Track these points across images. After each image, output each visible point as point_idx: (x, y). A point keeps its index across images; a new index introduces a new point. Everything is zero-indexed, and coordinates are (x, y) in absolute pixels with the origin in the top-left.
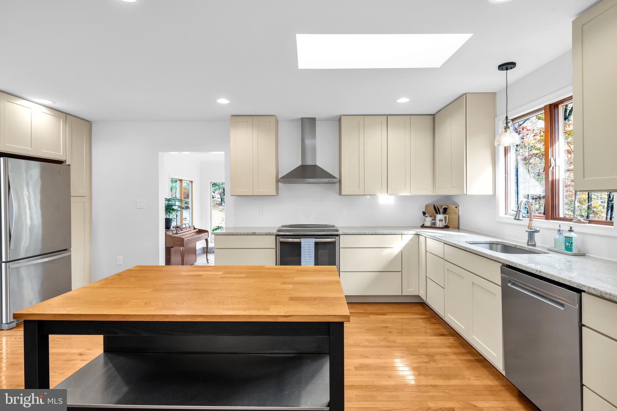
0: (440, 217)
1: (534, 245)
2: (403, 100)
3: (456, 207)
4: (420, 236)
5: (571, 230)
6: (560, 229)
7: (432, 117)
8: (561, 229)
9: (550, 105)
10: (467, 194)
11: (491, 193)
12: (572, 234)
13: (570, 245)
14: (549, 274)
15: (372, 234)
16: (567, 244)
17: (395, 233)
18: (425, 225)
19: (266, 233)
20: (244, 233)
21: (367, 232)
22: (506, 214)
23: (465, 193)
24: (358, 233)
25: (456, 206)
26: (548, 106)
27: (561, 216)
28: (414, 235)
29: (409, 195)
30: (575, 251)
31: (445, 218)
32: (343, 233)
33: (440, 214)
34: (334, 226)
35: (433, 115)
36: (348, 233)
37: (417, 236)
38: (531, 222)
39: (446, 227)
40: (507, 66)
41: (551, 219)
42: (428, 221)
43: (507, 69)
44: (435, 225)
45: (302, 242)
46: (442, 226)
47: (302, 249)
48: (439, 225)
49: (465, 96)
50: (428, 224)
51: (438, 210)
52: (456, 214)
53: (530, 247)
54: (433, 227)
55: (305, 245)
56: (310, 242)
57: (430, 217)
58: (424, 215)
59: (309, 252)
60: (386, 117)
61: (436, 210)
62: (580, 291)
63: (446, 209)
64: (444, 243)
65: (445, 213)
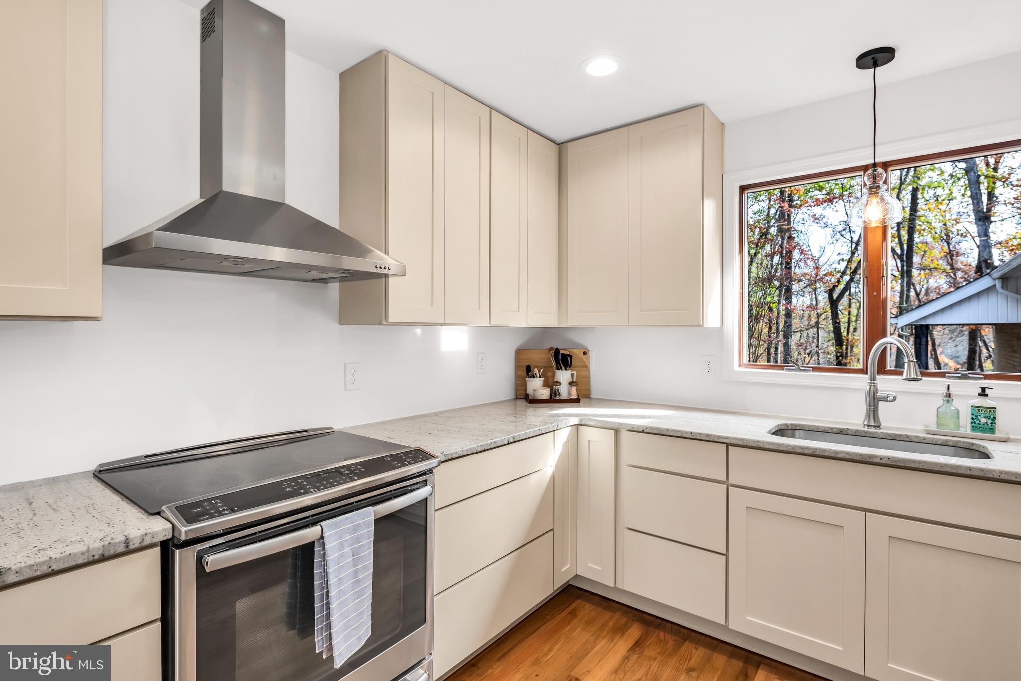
0: (564, 376)
1: (879, 427)
3: (585, 353)
4: (580, 427)
5: (983, 394)
6: (950, 392)
8: (953, 392)
10: (705, 325)
12: (987, 402)
13: (986, 421)
15: (509, 443)
16: (980, 420)
17: (547, 431)
22: (740, 365)
23: (701, 324)
24: (479, 449)
25: (585, 350)
28: (570, 427)
31: (573, 376)
32: (445, 459)
33: (562, 370)
35: (561, 146)
36: (456, 453)
37: (575, 429)
38: (873, 381)
40: (877, 56)
43: (876, 65)
44: (560, 395)
45: (326, 540)
46: (574, 396)
47: (325, 571)
48: (570, 394)
49: (702, 108)
50: (545, 393)
51: (563, 360)
52: (586, 366)
53: (872, 430)
54: (555, 399)
55: (341, 546)
56: (359, 525)
57: (540, 377)
58: (528, 374)
59: (356, 573)
60: (488, 108)
61: (558, 361)
63: (570, 357)
64: (729, 445)
65: (570, 365)
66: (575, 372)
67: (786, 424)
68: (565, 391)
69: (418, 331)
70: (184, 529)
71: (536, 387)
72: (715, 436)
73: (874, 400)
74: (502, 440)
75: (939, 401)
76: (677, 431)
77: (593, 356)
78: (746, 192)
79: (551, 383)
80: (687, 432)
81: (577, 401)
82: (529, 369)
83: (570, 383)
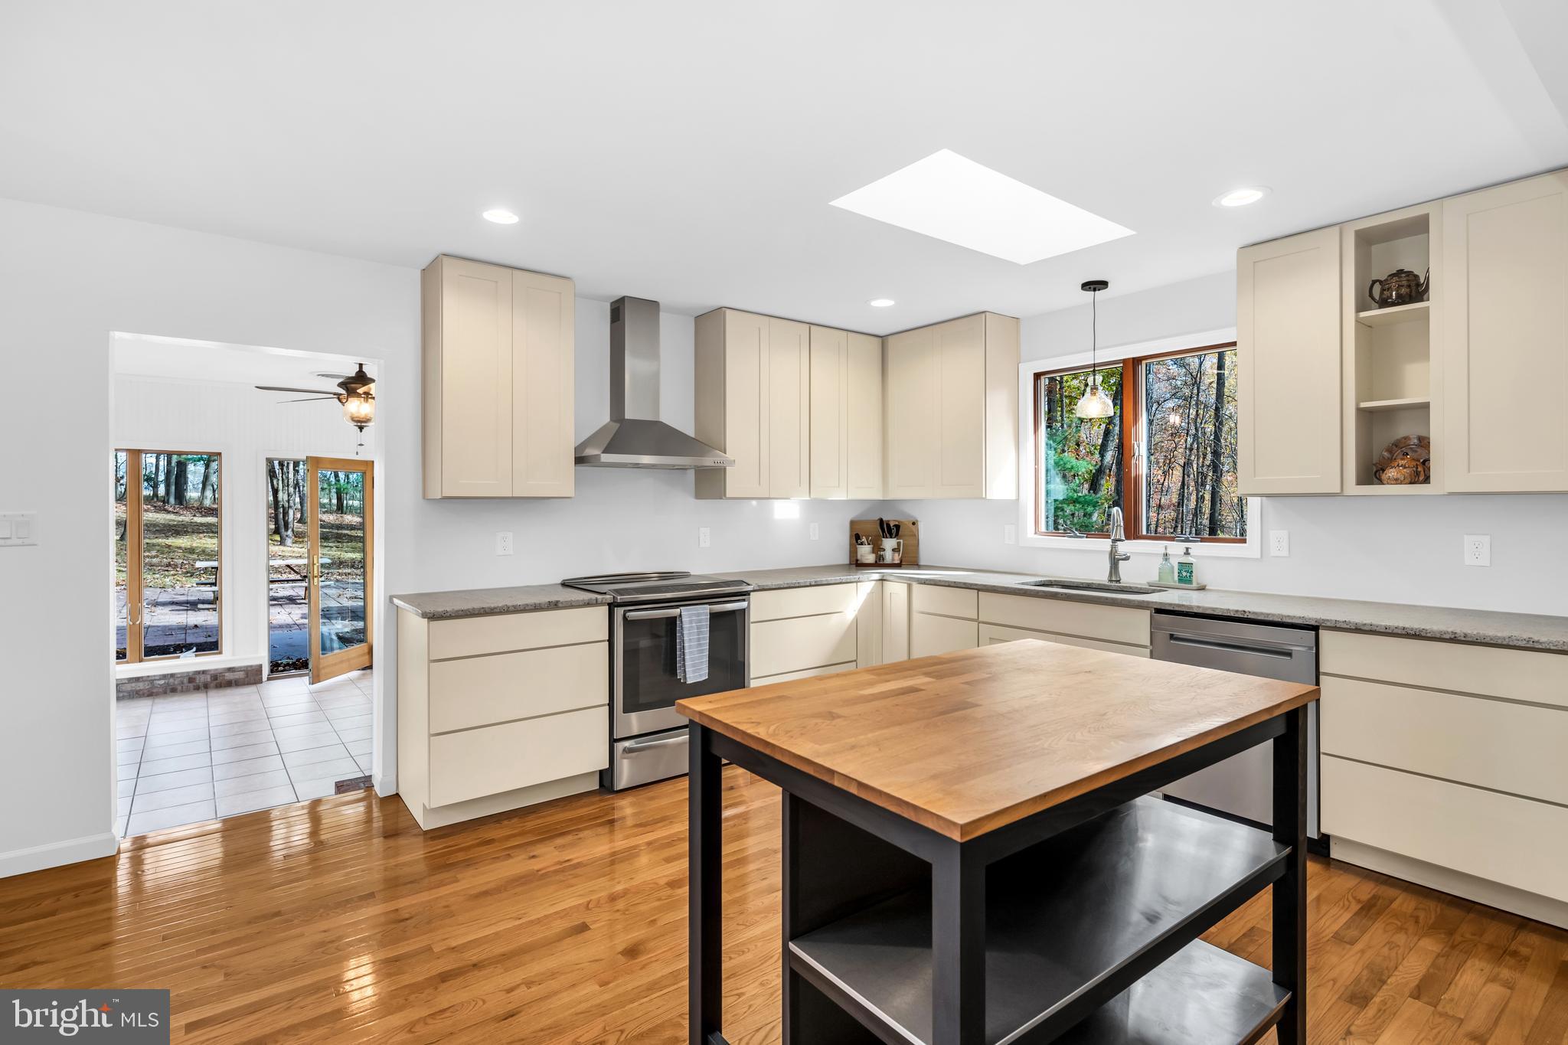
0: (889, 544)
1: (1119, 581)
2: (882, 303)
3: (913, 523)
4: (885, 582)
5: (1187, 553)
6: (1167, 552)
8: (1169, 552)
9: (1134, 359)
10: (988, 498)
11: (1014, 496)
12: (1189, 559)
13: (1188, 574)
14: (1262, 614)
15: (811, 586)
16: (1184, 574)
17: (849, 581)
18: (862, 561)
19: (587, 602)
20: (527, 605)
21: (802, 581)
22: (1036, 533)
23: (984, 496)
24: (785, 586)
25: (913, 521)
26: (1131, 361)
28: (874, 582)
31: (899, 544)
32: (758, 588)
33: (888, 538)
34: (685, 575)
35: (883, 339)
36: (767, 586)
38: (1112, 545)
39: (901, 564)
40: (1095, 286)
41: (1134, 539)
43: (1095, 290)
44: (883, 559)
45: (683, 616)
46: (897, 561)
47: (683, 635)
48: (893, 559)
49: (983, 315)
50: (871, 558)
51: (889, 529)
52: (915, 536)
53: (1114, 584)
54: (879, 563)
55: (691, 622)
56: (701, 613)
57: (869, 544)
58: (857, 542)
59: (699, 640)
60: (808, 326)
61: (883, 531)
62: (1315, 628)
63: (898, 527)
64: (979, 590)
65: (897, 535)
66: (901, 541)
67: (1050, 581)
68: (889, 556)
69: (754, 503)
70: (619, 597)
71: (866, 553)
72: (969, 584)
73: (1115, 561)
74: (805, 582)
75: (1160, 560)
76: (946, 581)
77: (921, 526)
78: (1042, 377)
79: (877, 549)
80: (952, 582)
81: (898, 566)
82: (857, 537)
83: (893, 550)
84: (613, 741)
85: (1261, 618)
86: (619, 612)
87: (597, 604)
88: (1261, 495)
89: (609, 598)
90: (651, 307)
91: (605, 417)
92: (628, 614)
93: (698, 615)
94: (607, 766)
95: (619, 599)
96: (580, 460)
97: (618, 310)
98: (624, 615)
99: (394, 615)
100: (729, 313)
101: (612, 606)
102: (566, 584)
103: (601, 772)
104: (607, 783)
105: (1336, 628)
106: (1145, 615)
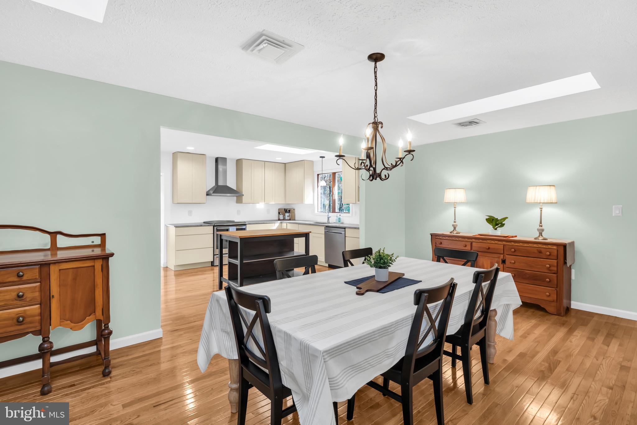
3: (294, 210)
7: (284, 164)
11: (312, 203)
12: (340, 217)
13: (340, 220)
15: (262, 224)
18: (280, 219)
19: (209, 225)
20: (196, 225)
23: (304, 203)
24: (255, 223)
27: (336, 211)
29: (274, 203)
30: (341, 222)
31: (289, 215)
32: (248, 223)
33: (287, 213)
36: (251, 223)
37: (281, 224)
39: (290, 220)
40: (322, 157)
42: (281, 217)
44: (285, 218)
45: (230, 229)
48: (287, 218)
49: (304, 161)
52: (294, 213)
53: (328, 223)
57: (282, 215)
60: (264, 162)
61: (285, 212)
62: (345, 228)
63: (289, 211)
64: (299, 224)
65: (289, 212)
69: (250, 204)
73: (328, 218)
75: (336, 217)
78: (319, 175)
79: (284, 215)
82: (279, 213)
83: (288, 216)
84: (214, 255)
85: (340, 227)
86: (215, 228)
87: (211, 226)
88: (352, 203)
89: (213, 225)
90: (224, 160)
91: (214, 184)
92: (217, 228)
93: (233, 229)
94: (213, 260)
95: (215, 225)
96: (207, 195)
97: (217, 160)
98: (217, 229)
99: (167, 227)
100: (243, 160)
101: (214, 226)
102: (204, 223)
103: (212, 262)
104: (213, 265)
105: (350, 228)
106: (323, 228)
